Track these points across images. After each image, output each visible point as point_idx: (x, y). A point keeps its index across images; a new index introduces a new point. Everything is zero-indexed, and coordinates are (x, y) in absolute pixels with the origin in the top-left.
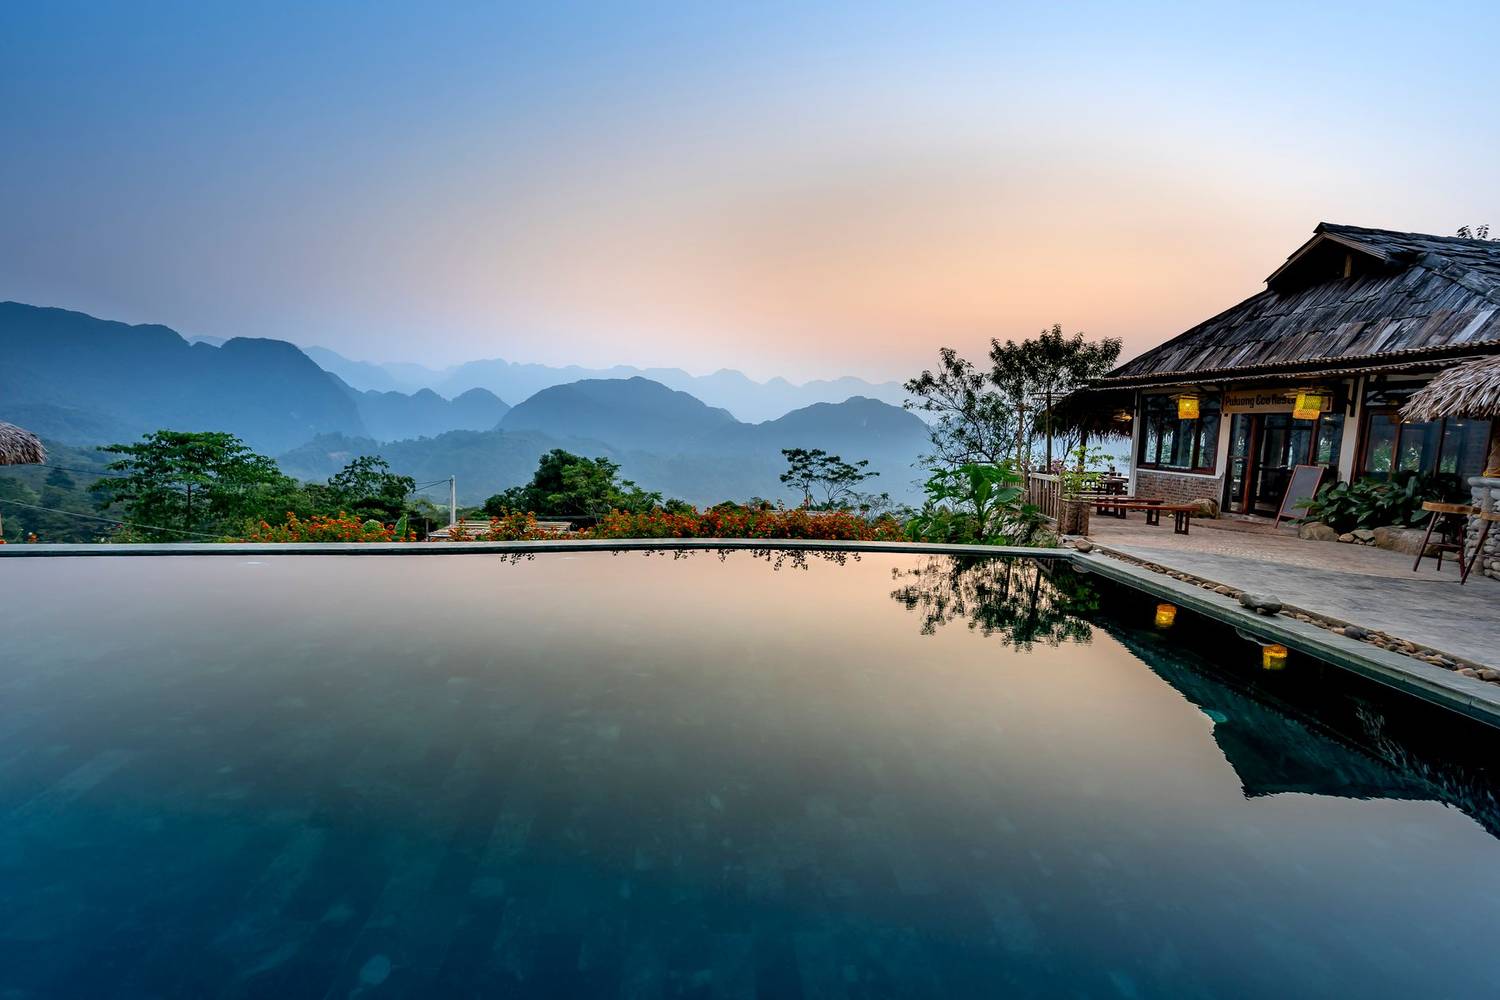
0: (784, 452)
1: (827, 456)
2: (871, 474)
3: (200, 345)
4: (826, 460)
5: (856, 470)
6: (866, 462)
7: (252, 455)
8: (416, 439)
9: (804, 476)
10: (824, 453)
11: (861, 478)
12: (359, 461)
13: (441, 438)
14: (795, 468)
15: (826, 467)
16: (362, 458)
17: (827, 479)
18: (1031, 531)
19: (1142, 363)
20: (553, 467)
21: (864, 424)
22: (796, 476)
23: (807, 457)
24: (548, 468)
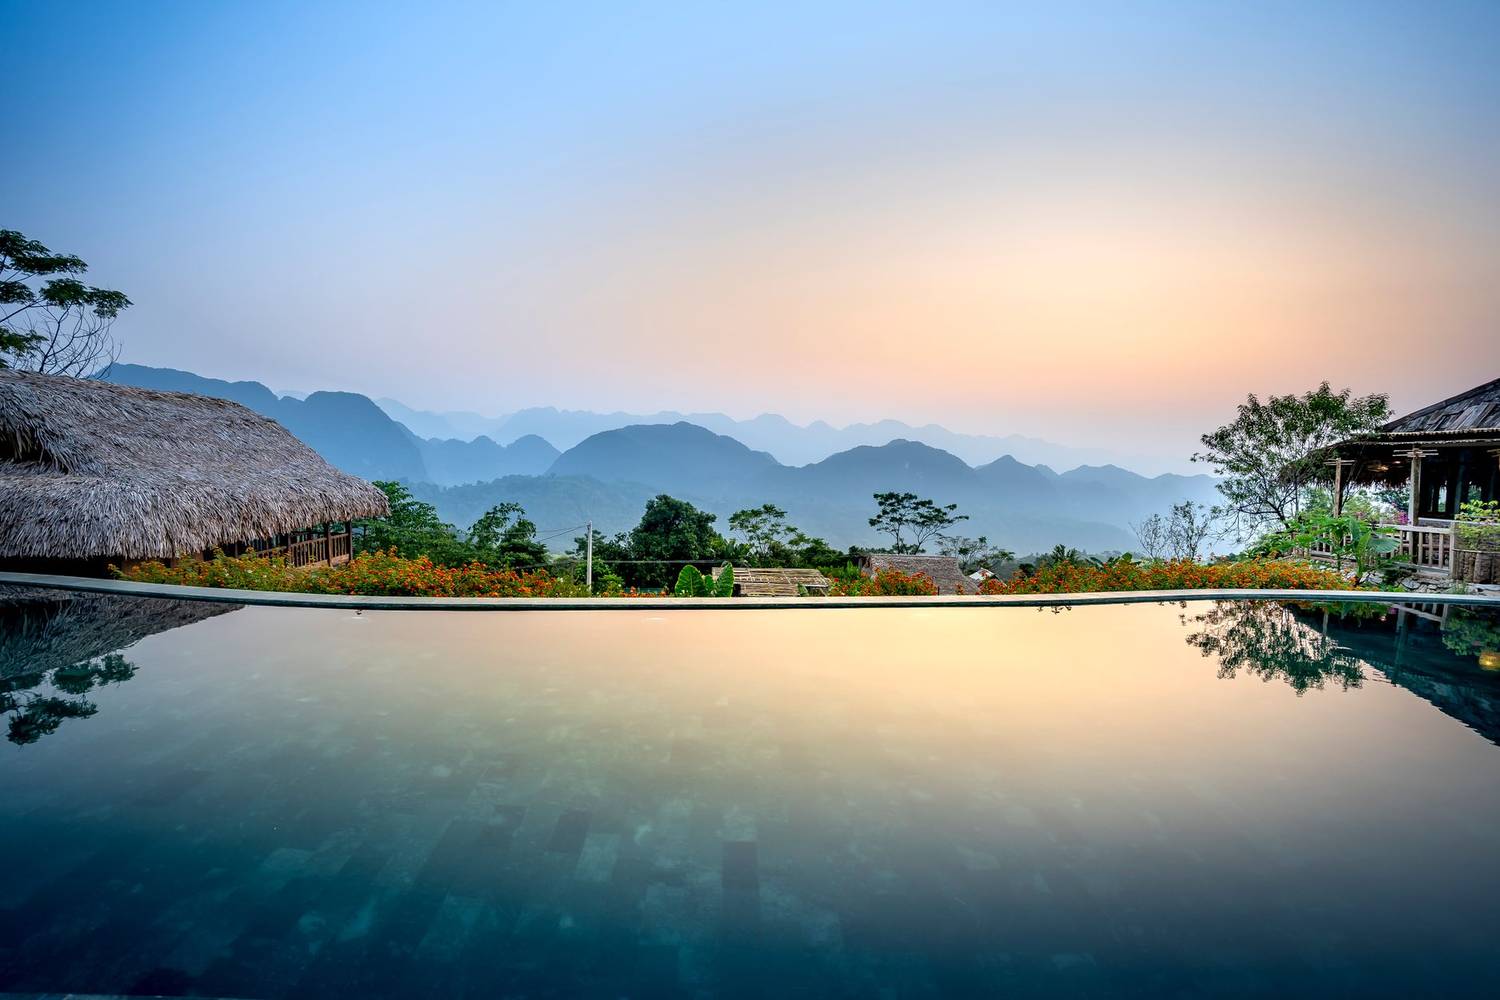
0: (876, 496)
1: (918, 500)
2: (960, 517)
3: (287, 399)
4: (918, 504)
5: (945, 514)
6: (955, 506)
7: (417, 503)
8: (475, 484)
9: (893, 519)
10: (915, 497)
11: (950, 522)
12: (499, 507)
13: (497, 482)
14: (885, 512)
15: (919, 511)
16: (502, 504)
17: (918, 523)
18: (1392, 579)
19: (1423, 418)
20: (660, 512)
21: (907, 466)
22: (885, 520)
23: (899, 501)
24: (656, 513)
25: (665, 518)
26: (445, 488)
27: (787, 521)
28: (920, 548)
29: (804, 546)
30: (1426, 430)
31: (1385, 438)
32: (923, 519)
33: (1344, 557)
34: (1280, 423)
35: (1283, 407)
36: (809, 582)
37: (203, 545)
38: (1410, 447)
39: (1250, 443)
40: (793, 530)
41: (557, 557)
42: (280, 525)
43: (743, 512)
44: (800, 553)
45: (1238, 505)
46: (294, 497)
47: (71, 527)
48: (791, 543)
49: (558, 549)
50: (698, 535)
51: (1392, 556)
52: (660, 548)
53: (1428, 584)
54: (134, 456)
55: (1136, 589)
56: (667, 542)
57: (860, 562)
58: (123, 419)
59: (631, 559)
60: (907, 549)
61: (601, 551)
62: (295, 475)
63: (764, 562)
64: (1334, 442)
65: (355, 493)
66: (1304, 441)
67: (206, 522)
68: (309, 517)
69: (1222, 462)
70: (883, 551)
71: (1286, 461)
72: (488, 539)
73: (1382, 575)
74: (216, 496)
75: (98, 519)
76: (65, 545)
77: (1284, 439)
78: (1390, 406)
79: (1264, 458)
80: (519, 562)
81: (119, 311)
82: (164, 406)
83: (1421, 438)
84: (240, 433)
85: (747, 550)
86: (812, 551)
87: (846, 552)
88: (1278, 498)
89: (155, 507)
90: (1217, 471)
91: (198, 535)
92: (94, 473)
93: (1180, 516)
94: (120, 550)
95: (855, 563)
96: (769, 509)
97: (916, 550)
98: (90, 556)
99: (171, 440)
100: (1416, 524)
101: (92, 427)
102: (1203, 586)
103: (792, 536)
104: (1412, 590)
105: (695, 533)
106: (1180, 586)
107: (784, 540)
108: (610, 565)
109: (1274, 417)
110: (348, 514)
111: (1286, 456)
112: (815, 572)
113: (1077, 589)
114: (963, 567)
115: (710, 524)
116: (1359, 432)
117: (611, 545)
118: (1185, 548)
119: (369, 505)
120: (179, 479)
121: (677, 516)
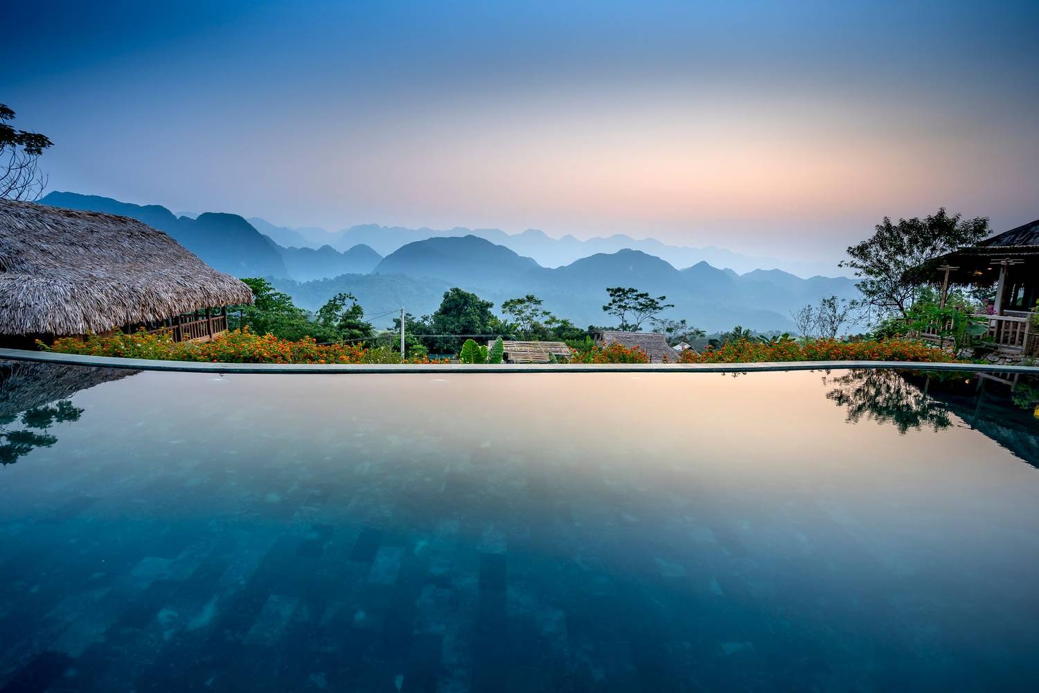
0: (608, 290)
1: (638, 293)
2: (668, 306)
3: (183, 218)
4: (638, 296)
5: (657, 303)
6: (664, 297)
7: (278, 294)
8: (321, 280)
9: (620, 307)
10: (636, 291)
11: (661, 309)
12: (338, 297)
13: (337, 278)
14: (614, 301)
15: (639, 301)
16: (340, 294)
17: (637, 309)
18: (979, 354)
19: (1013, 236)
20: (454, 300)
21: (631, 268)
22: (614, 307)
23: (625, 294)
24: (450, 301)
25: (457, 304)
26: (300, 283)
27: (544, 307)
28: (639, 328)
29: (556, 325)
30: (1014, 245)
31: (984, 251)
32: (641, 307)
33: (946, 337)
34: (906, 239)
35: (909, 227)
36: (557, 352)
37: (113, 325)
38: (1003, 257)
39: (882, 253)
40: (547, 314)
41: (380, 332)
42: (171, 310)
43: (512, 301)
44: (552, 330)
45: (871, 299)
46: (181, 289)
47: (11, 312)
48: (546, 323)
49: (381, 327)
50: (480, 317)
51: (981, 338)
52: (453, 326)
53: (1005, 358)
54: (56, 258)
55: (794, 360)
56: (458, 322)
57: (596, 337)
58: (46, 231)
59: (433, 334)
60: (629, 328)
61: (411, 328)
62: (181, 274)
63: (527, 336)
64: (944, 253)
65: (227, 287)
66: (922, 252)
67: (114, 308)
68: (192, 304)
69: (861, 267)
70: (612, 329)
71: (908, 266)
72: (330, 319)
73: (972, 351)
74: (120, 289)
75: (30, 306)
76: (7, 325)
77: (908, 251)
78: (990, 226)
79: (892, 265)
80: (353, 336)
81: (43, 150)
82: (79, 221)
83: (1010, 250)
84: (138, 242)
85: (515, 328)
86: (563, 328)
87: (586, 330)
88: (900, 294)
89: (73, 297)
90: (856, 274)
91: (108, 317)
92: (26, 271)
93: (827, 306)
94: (49, 328)
95: (592, 338)
96: (530, 299)
97: (636, 328)
98: (26, 333)
99: (84, 246)
100: (1002, 314)
101: (22, 237)
102: (844, 359)
103: (547, 318)
104: (993, 362)
105: (478, 316)
106: (827, 358)
107: (541, 321)
108: (418, 338)
109: (902, 234)
110: (222, 302)
111: (908, 264)
112: (562, 344)
113: (751, 360)
114: (669, 341)
115: (489, 309)
116: (964, 246)
117: (418, 324)
118: (829, 330)
119: (238, 295)
120: (91, 276)
121: (466, 303)
